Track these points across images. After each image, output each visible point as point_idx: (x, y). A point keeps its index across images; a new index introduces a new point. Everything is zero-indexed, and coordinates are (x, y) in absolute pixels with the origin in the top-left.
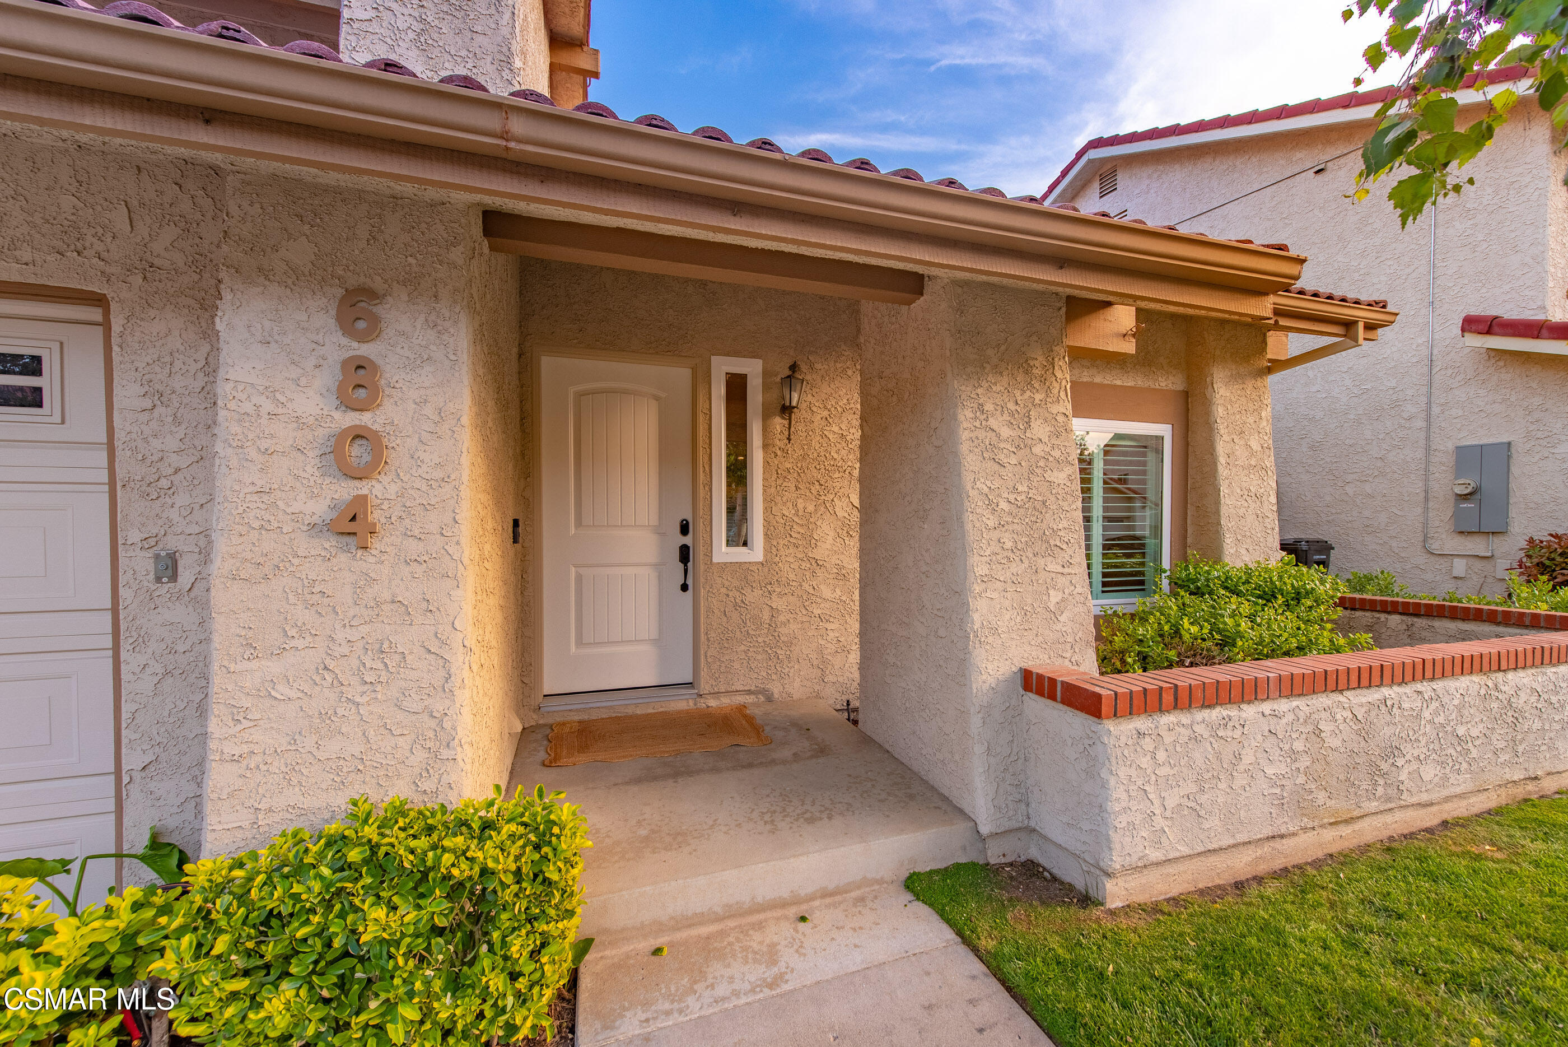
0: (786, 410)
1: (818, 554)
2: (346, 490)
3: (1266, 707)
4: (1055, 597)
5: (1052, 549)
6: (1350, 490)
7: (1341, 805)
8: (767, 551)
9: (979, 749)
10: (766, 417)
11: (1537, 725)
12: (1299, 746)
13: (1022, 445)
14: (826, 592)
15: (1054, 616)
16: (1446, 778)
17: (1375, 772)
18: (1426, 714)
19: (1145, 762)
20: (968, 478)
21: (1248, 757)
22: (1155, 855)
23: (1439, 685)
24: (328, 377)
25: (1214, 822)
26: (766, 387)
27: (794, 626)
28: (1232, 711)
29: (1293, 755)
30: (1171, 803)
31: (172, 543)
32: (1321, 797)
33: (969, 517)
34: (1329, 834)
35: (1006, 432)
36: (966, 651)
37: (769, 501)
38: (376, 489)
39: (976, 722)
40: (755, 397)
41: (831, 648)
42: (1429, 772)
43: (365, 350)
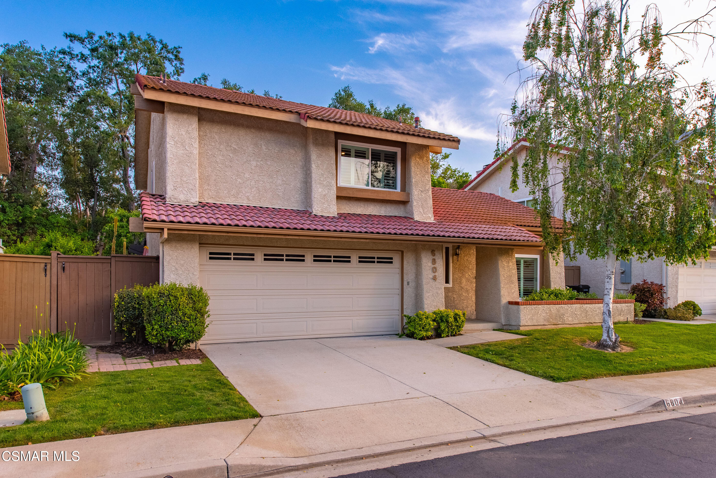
0: (457, 254)
1: (462, 286)
2: (433, 274)
3: (543, 306)
4: (513, 291)
5: (513, 283)
6: (598, 270)
7: (555, 322)
8: (453, 285)
9: (502, 313)
10: (453, 256)
11: (591, 314)
12: (548, 312)
13: (508, 266)
14: (464, 294)
15: (513, 293)
16: (573, 320)
17: (560, 317)
18: (569, 309)
19: (525, 311)
20: (500, 272)
21: (540, 313)
22: (526, 324)
23: (572, 305)
24: (431, 261)
25: (535, 321)
26: (453, 250)
27: (458, 301)
28: (538, 306)
29: (547, 313)
30: (529, 317)
31: (409, 280)
32: (551, 320)
33: (500, 278)
34: (553, 326)
35: (506, 264)
36: (500, 298)
37: (453, 274)
38: (436, 274)
39: (502, 308)
40: (451, 252)
41: (465, 306)
42: (570, 319)
43: (434, 257)
